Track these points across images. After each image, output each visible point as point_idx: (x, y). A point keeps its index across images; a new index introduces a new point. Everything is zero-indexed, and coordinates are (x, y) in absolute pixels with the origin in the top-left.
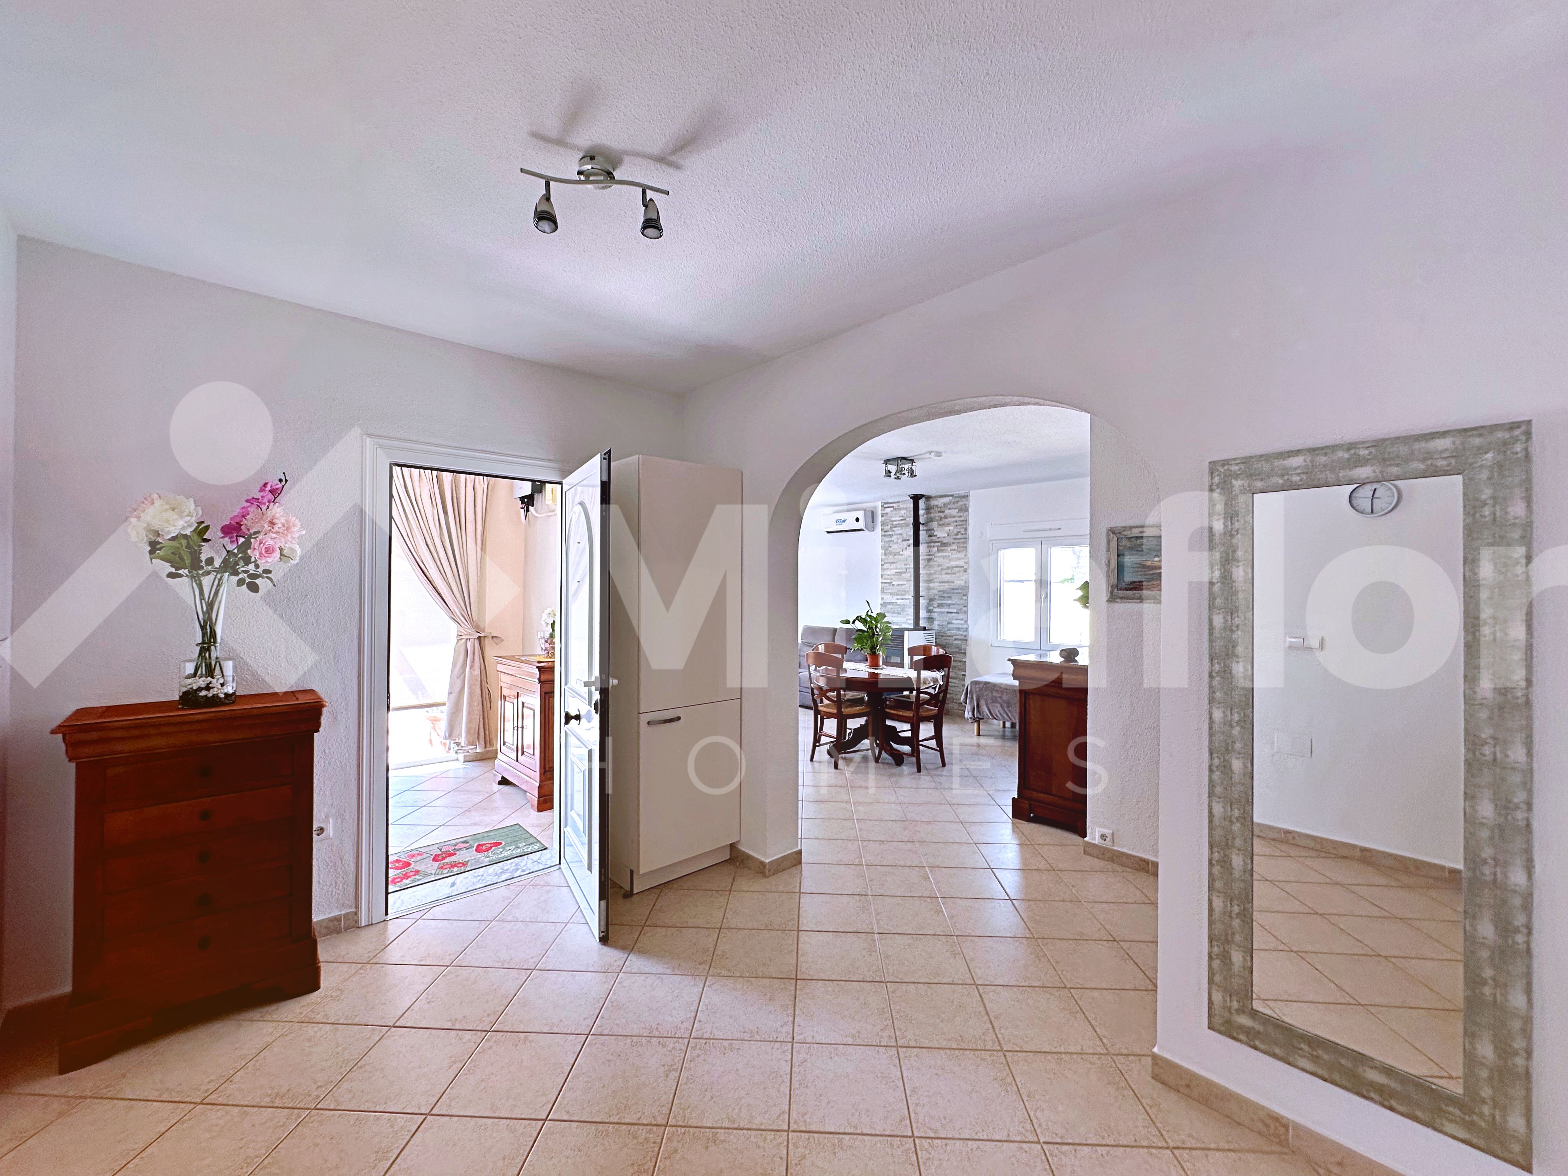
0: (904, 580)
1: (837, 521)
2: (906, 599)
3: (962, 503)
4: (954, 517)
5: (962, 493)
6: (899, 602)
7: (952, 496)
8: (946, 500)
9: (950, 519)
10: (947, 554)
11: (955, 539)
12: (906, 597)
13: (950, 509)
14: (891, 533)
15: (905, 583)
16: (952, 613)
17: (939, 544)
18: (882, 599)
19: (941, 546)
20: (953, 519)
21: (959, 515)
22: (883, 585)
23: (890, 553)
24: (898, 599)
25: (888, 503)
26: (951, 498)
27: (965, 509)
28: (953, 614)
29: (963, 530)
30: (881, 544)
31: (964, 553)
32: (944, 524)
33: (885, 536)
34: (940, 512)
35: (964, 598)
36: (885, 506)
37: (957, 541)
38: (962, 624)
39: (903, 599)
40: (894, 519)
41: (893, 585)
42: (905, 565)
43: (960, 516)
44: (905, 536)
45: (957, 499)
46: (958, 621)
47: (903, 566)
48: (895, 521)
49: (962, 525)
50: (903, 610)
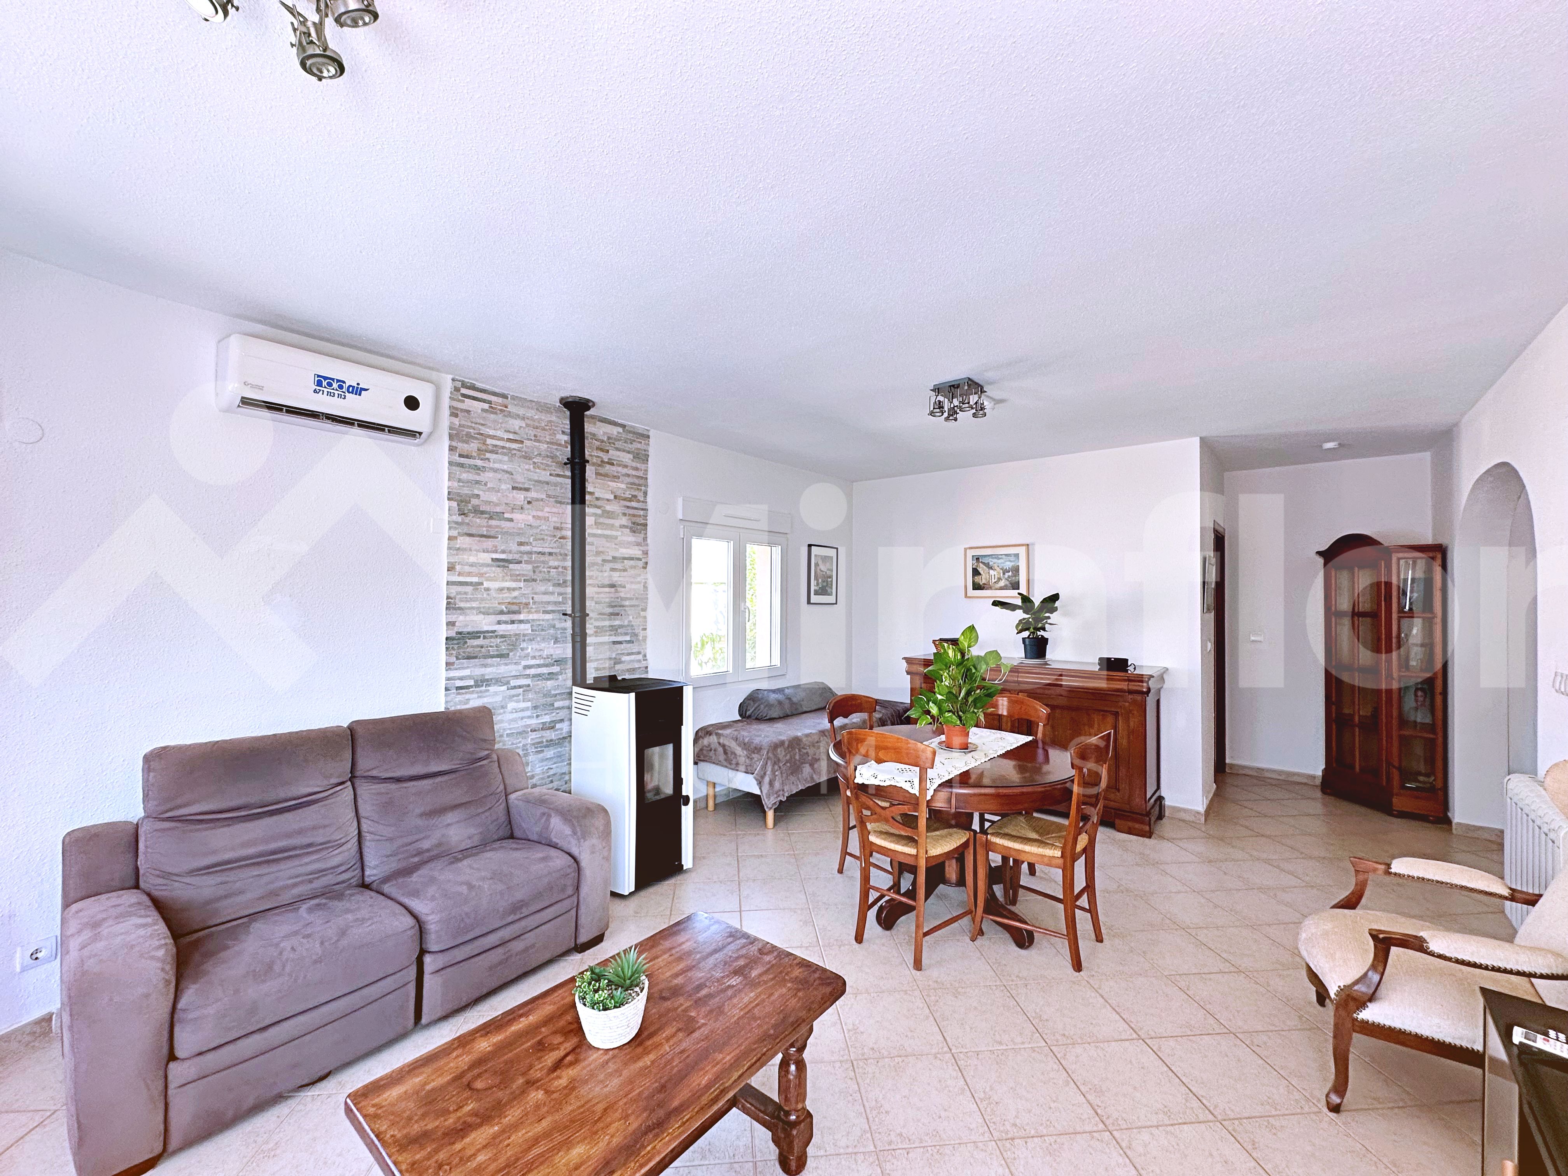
0: (516, 578)
1: (322, 381)
2: (521, 622)
3: (639, 446)
4: (626, 466)
5: (640, 427)
6: (502, 629)
7: (623, 426)
8: (615, 431)
9: (620, 469)
10: (614, 533)
11: (628, 507)
12: (522, 617)
13: (618, 449)
14: (479, 463)
15: (522, 584)
16: (620, 643)
17: (599, 511)
18: (451, 624)
19: (601, 516)
20: (625, 471)
21: (634, 464)
22: (454, 589)
23: (478, 512)
24: (499, 623)
25: (473, 388)
26: (620, 430)
27: (642, 457)
28: (622, 646)
29: (641, 494)
30: (446, 483)
31: (642, 535)
32: (606, 475)
33: (462, 465)
34: (602, 450)
35: (642, 613)
36: (464, 391)
37: (631, 512)
38: (639, 661)
39: (513, 622)
40: (491, 432)
41: (487, 589)
42: (521, 544)
43: (637, 469)
44: (519, 478)
45: (630, 436)
46: (633, 657)
47: (514, 547)
48: (493, 437)
49: (639, 485)
50: (514, 646)
